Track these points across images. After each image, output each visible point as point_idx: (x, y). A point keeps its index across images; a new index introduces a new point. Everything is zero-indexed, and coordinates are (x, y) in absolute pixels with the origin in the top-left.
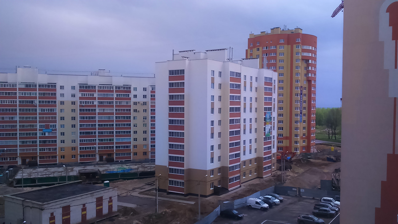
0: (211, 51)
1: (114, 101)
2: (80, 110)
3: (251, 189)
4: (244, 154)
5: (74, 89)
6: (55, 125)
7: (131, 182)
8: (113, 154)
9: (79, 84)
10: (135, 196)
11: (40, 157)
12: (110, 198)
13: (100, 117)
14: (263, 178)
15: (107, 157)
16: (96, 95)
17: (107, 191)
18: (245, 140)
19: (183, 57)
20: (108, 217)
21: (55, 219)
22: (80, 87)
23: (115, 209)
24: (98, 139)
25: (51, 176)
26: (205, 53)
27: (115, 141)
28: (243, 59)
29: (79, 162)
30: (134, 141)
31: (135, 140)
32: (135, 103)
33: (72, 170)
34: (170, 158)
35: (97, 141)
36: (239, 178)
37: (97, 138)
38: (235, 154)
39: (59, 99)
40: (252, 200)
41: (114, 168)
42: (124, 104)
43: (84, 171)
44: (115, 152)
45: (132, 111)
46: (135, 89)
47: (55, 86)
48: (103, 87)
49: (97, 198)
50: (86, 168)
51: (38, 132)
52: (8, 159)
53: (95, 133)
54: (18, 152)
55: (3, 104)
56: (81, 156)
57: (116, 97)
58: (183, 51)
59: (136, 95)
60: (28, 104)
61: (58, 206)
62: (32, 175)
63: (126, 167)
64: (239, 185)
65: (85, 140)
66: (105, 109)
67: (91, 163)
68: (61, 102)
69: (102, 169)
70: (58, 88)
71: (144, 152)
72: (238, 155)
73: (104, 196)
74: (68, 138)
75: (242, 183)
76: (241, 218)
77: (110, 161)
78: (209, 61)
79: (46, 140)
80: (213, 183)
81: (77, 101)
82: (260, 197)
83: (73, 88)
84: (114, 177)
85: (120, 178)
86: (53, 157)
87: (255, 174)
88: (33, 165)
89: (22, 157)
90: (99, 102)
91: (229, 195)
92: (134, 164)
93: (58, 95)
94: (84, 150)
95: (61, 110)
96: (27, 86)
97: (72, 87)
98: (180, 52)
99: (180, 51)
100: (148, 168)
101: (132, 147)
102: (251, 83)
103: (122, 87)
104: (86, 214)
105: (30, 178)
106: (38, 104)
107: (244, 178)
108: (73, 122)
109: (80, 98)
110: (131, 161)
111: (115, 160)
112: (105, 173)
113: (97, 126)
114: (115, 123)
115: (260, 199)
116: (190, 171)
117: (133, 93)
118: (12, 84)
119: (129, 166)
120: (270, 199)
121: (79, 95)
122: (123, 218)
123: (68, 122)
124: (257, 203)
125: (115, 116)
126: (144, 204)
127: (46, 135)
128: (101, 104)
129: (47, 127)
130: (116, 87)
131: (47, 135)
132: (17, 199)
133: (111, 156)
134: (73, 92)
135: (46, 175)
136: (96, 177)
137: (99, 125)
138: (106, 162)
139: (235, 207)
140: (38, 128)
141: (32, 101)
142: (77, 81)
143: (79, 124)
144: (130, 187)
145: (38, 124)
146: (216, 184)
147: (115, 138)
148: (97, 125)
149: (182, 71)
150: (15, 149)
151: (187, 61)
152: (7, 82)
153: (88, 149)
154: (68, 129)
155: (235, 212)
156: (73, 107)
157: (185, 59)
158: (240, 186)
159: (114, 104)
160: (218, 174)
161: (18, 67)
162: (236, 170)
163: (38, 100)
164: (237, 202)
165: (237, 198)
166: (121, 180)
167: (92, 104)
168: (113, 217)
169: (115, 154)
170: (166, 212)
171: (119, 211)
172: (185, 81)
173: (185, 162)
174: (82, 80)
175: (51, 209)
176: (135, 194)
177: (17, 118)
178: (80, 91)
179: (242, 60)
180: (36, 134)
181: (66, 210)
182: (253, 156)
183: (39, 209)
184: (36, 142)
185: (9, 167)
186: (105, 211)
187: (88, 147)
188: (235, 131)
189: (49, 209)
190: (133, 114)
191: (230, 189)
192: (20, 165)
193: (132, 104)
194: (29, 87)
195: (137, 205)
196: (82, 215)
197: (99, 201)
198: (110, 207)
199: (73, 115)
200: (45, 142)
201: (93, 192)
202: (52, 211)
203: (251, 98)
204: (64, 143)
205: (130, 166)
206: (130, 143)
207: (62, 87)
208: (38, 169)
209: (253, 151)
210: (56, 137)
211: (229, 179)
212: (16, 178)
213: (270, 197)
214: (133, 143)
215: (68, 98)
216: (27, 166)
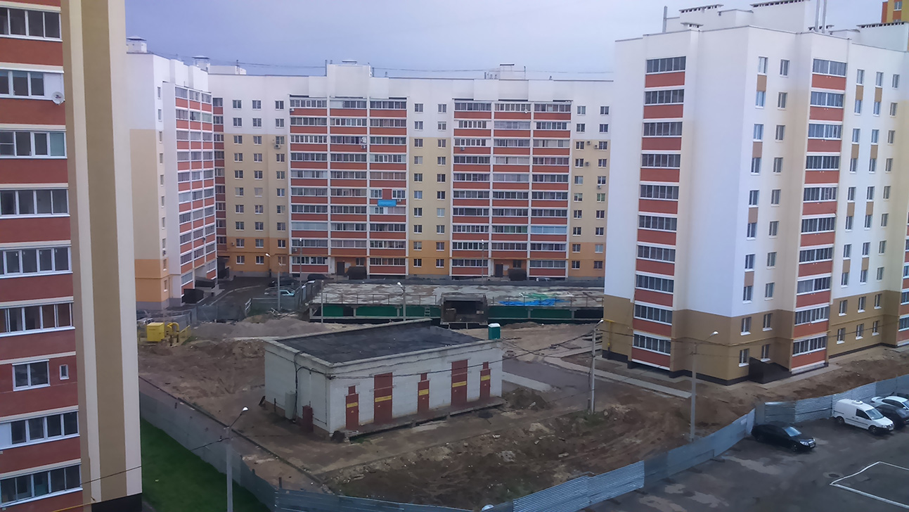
0: (767, 5)
1: (532, 138)
2: (456, 159)
3: (856, 373)
4: (845, 281)
5: (445, 111)
6: (404, 192)
7: (552, 329)
8: (525, 261)
9: (456, 99)
10: (551, 364)
11: (372, 261)
12: (486, 365)
13: (498, 175)
14: (895, 346)
15: (512, 267)
16: (490, 125)
17: (478, 348)
18: (849, 246)
19: (685, 24)
20: (478, 408)
21: (358, 401)
22: (457, 106)
23: (496, 390)
24: (493, 226)
25: (383, 302)
26: (751, 11)
27: (529, 232)
28: (863, 27)
29: (451, 275)
30: (575, 233)
31: (578, 231)
32: (580, 145)
33: (430, 293)
34: (640, 280)
35: (491, 231)
36: (823, 342)
37: (490, 225)
38: (816, 280)
39: (411, 133)
40: (846, 405)
41: (521, 295)
42: (553, 145)
43: (454, 298)
44: (529, 257)
45: (571, 163)
46: (582, 110)
47: (404, 105)
48: (508, 105)
49: (453, 363)
50: (459, 291)
51: (368, 205)
52: (310, 260)
53: (486, 211)
54: (329, 246)
55: (300, 143)
56: (455, 262)
57: (536, 129)
58: (690, 8)
59: (583, 125)
60: (348, 142)
61: (366, 374)
62: (347, 298)
63: (547, 293)
64: (824, 362)
65: (464, 226)
66: (510, 157)
67: (471, 280)
68: (416, 140)
69: (493, 296)
70: (410, 108)
71: (596, 262)
72: (825, 283)
73: (470, 358)
74: (429, 221)
75: (831, 357)
76: (807, 450)
77: (518, 278)
78: (753, 33)
79: (383, 224)
80: (746, 351)
81: (450, 139)
82: (874, 399)
83: (443, 108)
84: (512, 315)
85: (529, 318)
86: (397, 261)
87: (874, 334)
88: (357, 276)
89: (336, 257)
90: (498, 140)
91: (788, 385)
92: (567, 288)
93: (410, 125)
94: (462, 249)
95: (416, 158)
96: (347, 104)
97: (440, 106)
98: (683, 12)
99: (683, 9)
100: (598, 299)
101: (567, 249)
102: (879, 92)
103: (551, 105)
104: (427, 396)
105: (342, 304)
106: (369, 144)
107: (839, 342)
108: (441, 186)
109: (457, 132)
110: (566, 281)
111: (528, 276)
112: (497, 304)
113: (491, 197)
114: (530, 191)
115: (872, 403)
116: (687, 316)
117: (576, 119)
118: (319, 99)
119: (553, 292)
120: (901, 406)
121: (454, 124)
122: (513, 413)
123: (430, 186)
124: (860, 413)
125: (531, 173)
126: (567, 386)
127: (384, 214)
128: (502, 146)
129: (387, 195)
130: (537, 106)
131: (386, 211)
132: (286, 350)
133: (520, 266)
134: (442, 117)
135: (373, 299)
136: (478, 312)
137: (495, 194)
138: (508, 280)
139: (798, 418)
140: (369, 196)
141: (357, 138)
142: (449, 93)
143: (452, 190)
144: (548, 341)
145: (369, 189)
146: (755, 353)
147: (529, 225)
148: (491, 195)
149: (680, 62)
150: (323, 241)
151: (694, 34)
152: (308, 97)
153: (470, 247)
154: (429, 202)
155: (793, 432)
156: (441, 152)
157: (690, 28)
158: (826, 365)
159: (532, 146)
160: (765, 330)
161: (329, 61)
162: (817, 321)
163: (369, 135)
164: (806, 406)
165: (811, 394)
166: (531, 323)
167: (480, 146)
168: (489, 408)
169: (529, 262)
170: (612, 412)
171: (505, 395)
172: (688, 87)
173: (675, 294)
174: (462, 90)
175: (349, 378)
176: (555, 359)
177: (328, 176)
178: (457, 115)
179: (858, 28)
180: (364, 210)
181: (384, 384)
182: (872, 286)
183: (325, 375)
184: (364, 226)
185: (310, 278)
186: (473, 393)
187: (470, 244)
188: (820, 219)
189: (343, 378)
190: (573, 171)
191: (794, 370)
192: (332, 274)
193: (572, 146)
194: (352, 106)
195: (553, 386)
196: (420, 398)
197: (460, 370)
198: (485, 386)
199: (441, 169)
200: (382, 227)
201: (446, 347)
202: (351, 383)
203: (876, 132)
204: (420, 231)
205: (558, 292)
206: (564, 238)
207: (419, 108)
208: (363, 286)
209: (872, 273)
210: (404, 218)
211: (792, 345)
212: (314, 301)
213: (901, 400)
214: (571, 238)
215: (430, 132)
216: (345, 276)
